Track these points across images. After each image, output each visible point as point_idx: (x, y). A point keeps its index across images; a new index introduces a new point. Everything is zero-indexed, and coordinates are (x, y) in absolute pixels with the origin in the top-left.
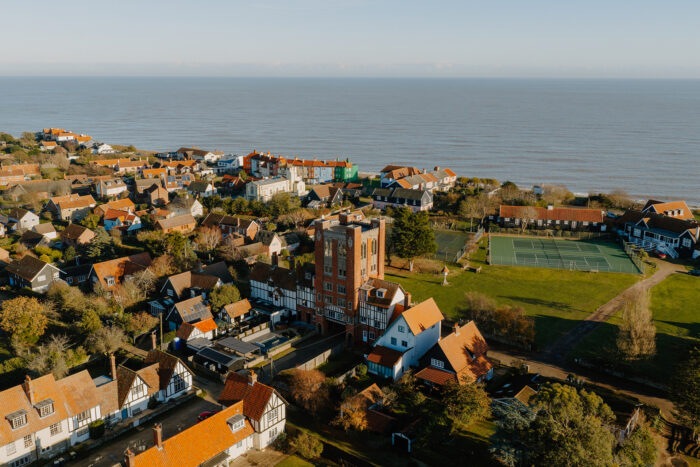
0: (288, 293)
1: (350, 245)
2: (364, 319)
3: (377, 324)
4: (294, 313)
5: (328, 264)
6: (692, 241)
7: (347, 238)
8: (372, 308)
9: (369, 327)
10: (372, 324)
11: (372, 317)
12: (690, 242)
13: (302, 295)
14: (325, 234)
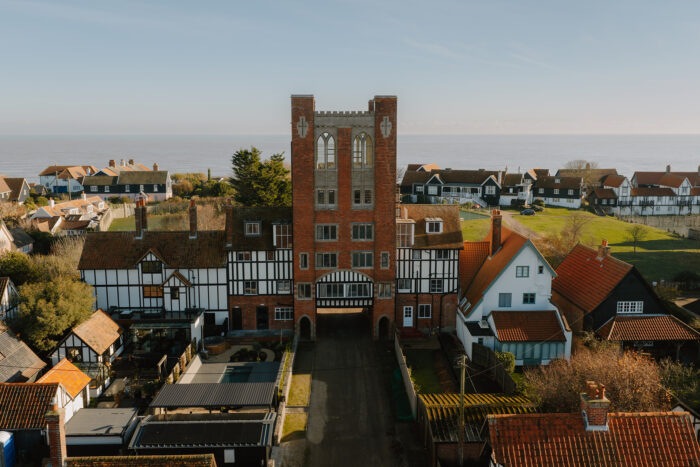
0: (202, 275)
1: (386, 132)
2: (405, 282)
3: (436, 283)
4: (221, 317)
5: (327, 184)
6: (497, 187)
7: (378, 121)
8: (425, 255)
9: (417, 295)
10: (425, 287)
11: (425, 274)
12: (494, 188)
13: (246, 271)
14: (318, 121)
